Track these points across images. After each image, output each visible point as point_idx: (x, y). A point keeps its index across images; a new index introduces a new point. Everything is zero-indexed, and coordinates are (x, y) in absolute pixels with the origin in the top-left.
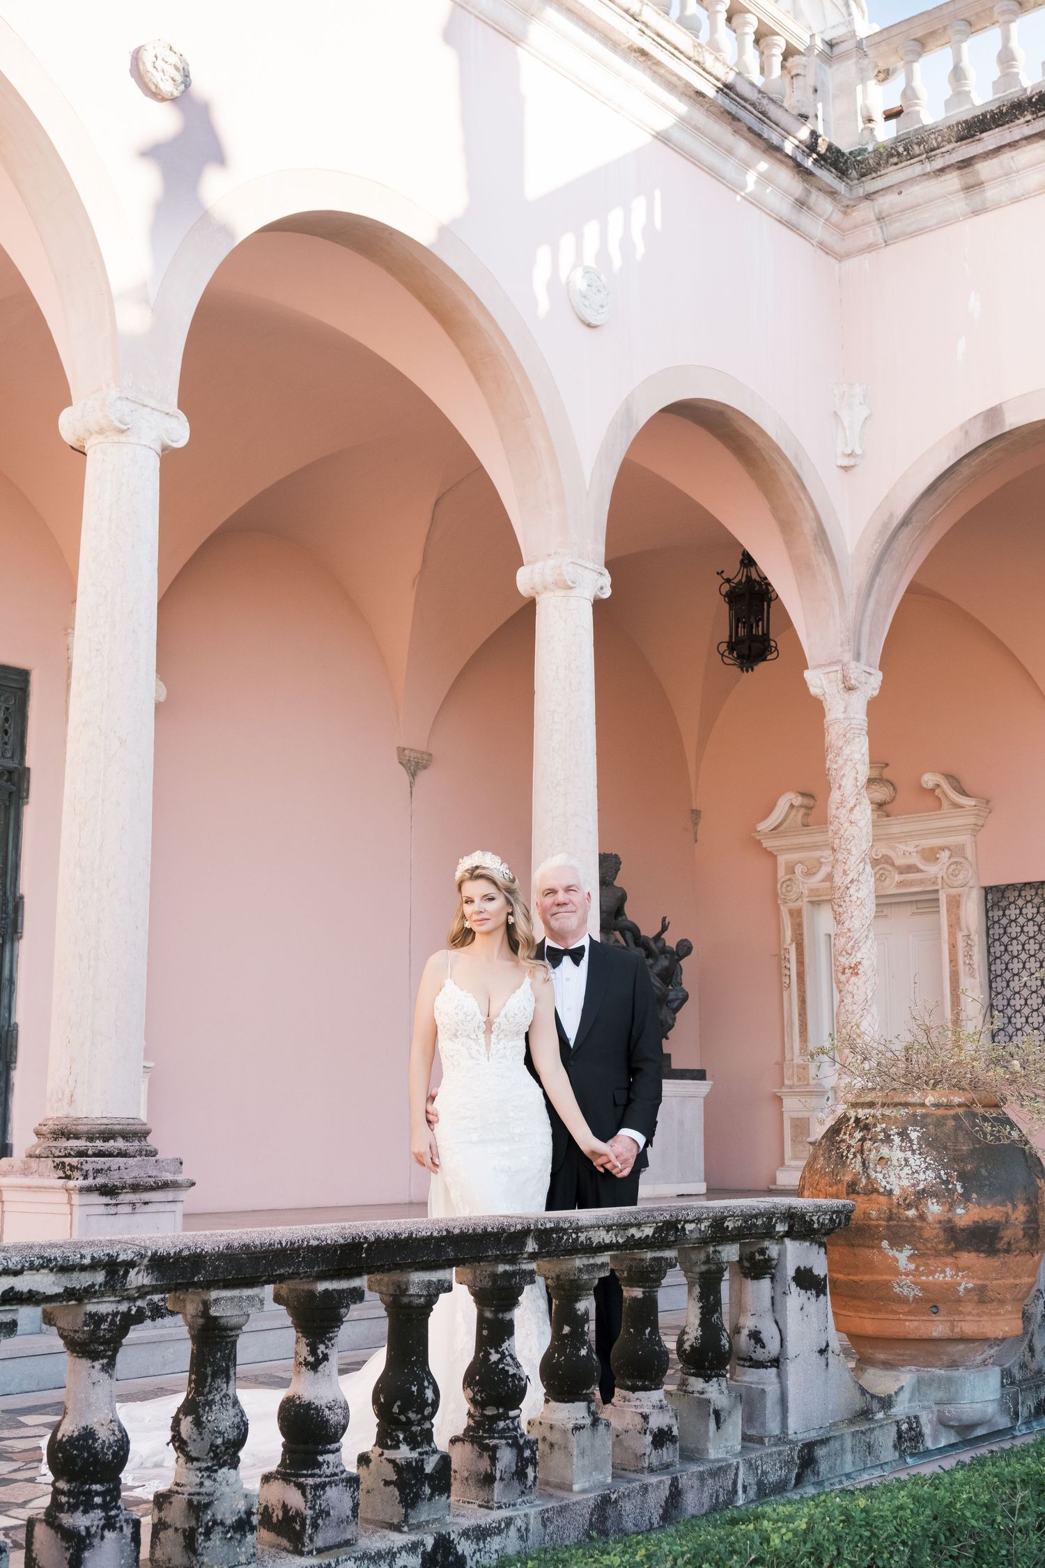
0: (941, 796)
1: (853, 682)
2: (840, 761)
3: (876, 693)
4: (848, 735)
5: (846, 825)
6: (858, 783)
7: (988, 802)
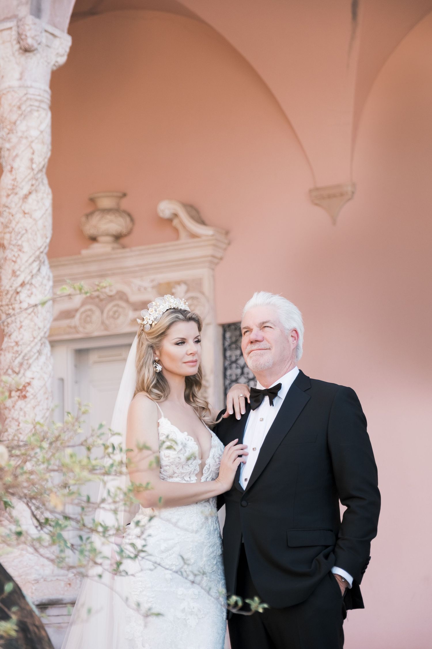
0: (179, 227)
1: (30, 41)
2: (14, 139)
3: (62, 60)
4: (23, 107)
5: (19, 216)
6: (34, 166)
7: (227, 233)
